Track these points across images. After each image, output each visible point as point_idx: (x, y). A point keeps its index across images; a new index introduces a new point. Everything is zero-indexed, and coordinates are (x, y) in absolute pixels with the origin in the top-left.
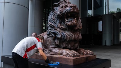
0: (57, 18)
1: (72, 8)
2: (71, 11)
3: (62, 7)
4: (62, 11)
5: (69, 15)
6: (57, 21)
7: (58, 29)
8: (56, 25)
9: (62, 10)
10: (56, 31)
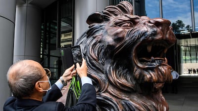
0: (105, 53)
1: (158, 30)
2: (159, 37)
3: (117, 24)
4: (121, 36)
5: (149, 49)
6: (103, 64)
7: (111, 89)
8: (103, 76)
9: (122, 32)
10: (104, 95)
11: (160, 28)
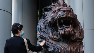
2: (64, 16)
3: (54, 12)
5: (62, 21)
6: (48, 30)
7: (50, 40)
8: (47, 35)
9: (54, 15)
11: (65, 12)
